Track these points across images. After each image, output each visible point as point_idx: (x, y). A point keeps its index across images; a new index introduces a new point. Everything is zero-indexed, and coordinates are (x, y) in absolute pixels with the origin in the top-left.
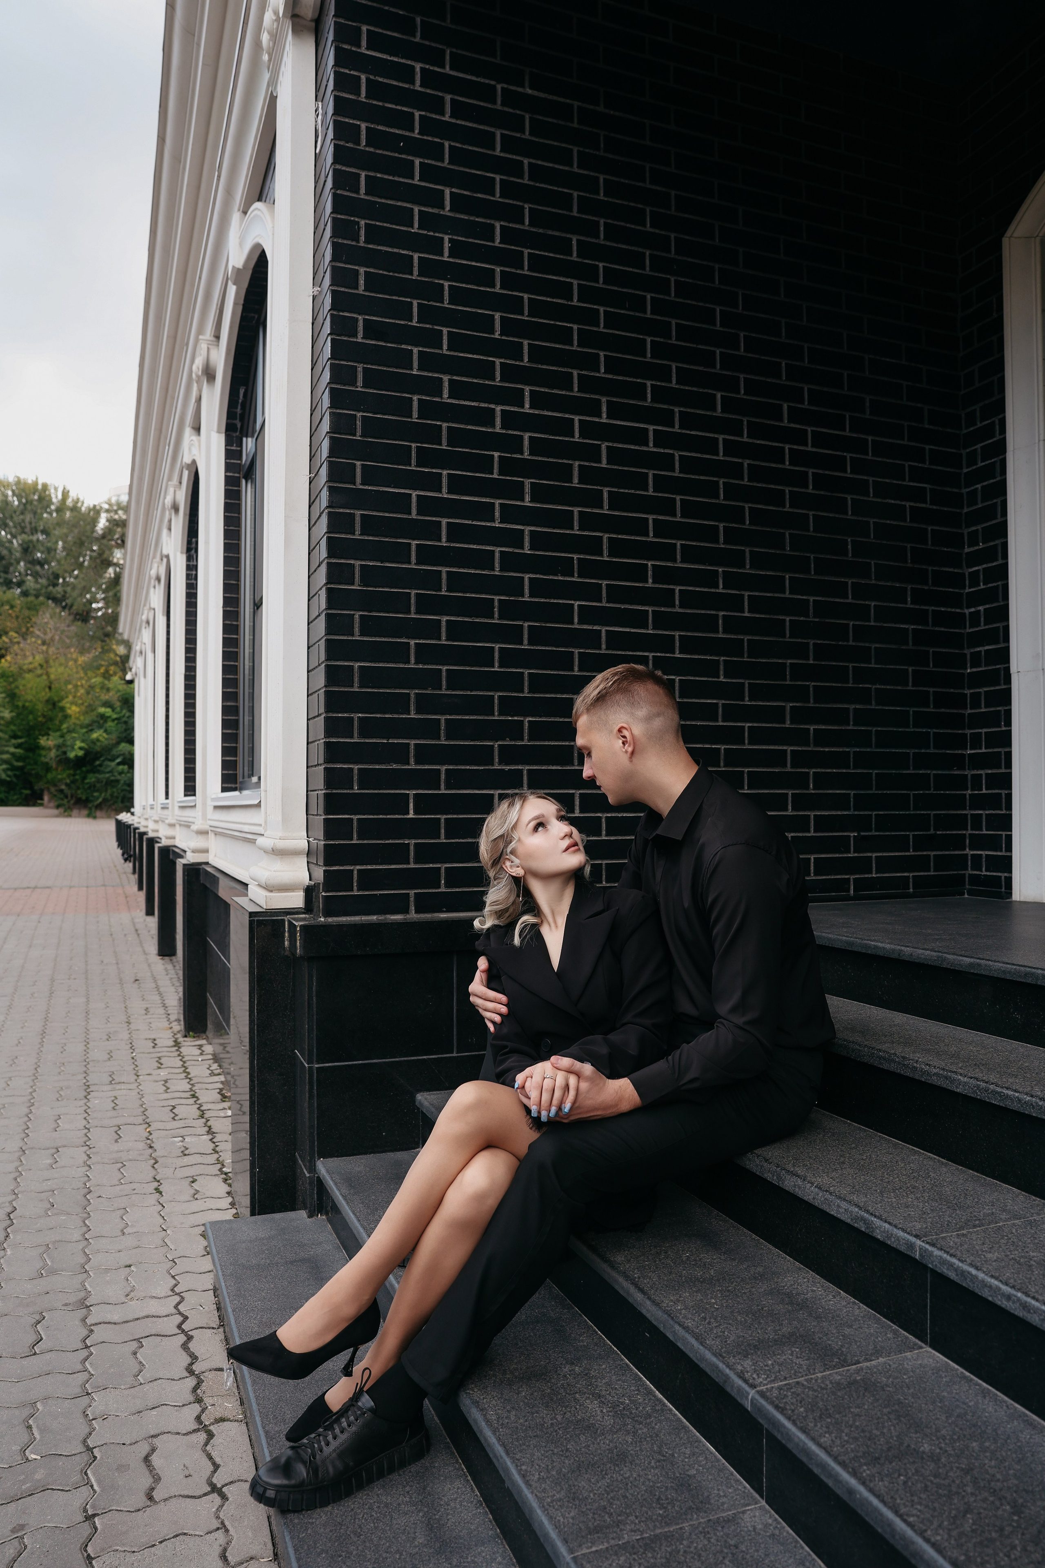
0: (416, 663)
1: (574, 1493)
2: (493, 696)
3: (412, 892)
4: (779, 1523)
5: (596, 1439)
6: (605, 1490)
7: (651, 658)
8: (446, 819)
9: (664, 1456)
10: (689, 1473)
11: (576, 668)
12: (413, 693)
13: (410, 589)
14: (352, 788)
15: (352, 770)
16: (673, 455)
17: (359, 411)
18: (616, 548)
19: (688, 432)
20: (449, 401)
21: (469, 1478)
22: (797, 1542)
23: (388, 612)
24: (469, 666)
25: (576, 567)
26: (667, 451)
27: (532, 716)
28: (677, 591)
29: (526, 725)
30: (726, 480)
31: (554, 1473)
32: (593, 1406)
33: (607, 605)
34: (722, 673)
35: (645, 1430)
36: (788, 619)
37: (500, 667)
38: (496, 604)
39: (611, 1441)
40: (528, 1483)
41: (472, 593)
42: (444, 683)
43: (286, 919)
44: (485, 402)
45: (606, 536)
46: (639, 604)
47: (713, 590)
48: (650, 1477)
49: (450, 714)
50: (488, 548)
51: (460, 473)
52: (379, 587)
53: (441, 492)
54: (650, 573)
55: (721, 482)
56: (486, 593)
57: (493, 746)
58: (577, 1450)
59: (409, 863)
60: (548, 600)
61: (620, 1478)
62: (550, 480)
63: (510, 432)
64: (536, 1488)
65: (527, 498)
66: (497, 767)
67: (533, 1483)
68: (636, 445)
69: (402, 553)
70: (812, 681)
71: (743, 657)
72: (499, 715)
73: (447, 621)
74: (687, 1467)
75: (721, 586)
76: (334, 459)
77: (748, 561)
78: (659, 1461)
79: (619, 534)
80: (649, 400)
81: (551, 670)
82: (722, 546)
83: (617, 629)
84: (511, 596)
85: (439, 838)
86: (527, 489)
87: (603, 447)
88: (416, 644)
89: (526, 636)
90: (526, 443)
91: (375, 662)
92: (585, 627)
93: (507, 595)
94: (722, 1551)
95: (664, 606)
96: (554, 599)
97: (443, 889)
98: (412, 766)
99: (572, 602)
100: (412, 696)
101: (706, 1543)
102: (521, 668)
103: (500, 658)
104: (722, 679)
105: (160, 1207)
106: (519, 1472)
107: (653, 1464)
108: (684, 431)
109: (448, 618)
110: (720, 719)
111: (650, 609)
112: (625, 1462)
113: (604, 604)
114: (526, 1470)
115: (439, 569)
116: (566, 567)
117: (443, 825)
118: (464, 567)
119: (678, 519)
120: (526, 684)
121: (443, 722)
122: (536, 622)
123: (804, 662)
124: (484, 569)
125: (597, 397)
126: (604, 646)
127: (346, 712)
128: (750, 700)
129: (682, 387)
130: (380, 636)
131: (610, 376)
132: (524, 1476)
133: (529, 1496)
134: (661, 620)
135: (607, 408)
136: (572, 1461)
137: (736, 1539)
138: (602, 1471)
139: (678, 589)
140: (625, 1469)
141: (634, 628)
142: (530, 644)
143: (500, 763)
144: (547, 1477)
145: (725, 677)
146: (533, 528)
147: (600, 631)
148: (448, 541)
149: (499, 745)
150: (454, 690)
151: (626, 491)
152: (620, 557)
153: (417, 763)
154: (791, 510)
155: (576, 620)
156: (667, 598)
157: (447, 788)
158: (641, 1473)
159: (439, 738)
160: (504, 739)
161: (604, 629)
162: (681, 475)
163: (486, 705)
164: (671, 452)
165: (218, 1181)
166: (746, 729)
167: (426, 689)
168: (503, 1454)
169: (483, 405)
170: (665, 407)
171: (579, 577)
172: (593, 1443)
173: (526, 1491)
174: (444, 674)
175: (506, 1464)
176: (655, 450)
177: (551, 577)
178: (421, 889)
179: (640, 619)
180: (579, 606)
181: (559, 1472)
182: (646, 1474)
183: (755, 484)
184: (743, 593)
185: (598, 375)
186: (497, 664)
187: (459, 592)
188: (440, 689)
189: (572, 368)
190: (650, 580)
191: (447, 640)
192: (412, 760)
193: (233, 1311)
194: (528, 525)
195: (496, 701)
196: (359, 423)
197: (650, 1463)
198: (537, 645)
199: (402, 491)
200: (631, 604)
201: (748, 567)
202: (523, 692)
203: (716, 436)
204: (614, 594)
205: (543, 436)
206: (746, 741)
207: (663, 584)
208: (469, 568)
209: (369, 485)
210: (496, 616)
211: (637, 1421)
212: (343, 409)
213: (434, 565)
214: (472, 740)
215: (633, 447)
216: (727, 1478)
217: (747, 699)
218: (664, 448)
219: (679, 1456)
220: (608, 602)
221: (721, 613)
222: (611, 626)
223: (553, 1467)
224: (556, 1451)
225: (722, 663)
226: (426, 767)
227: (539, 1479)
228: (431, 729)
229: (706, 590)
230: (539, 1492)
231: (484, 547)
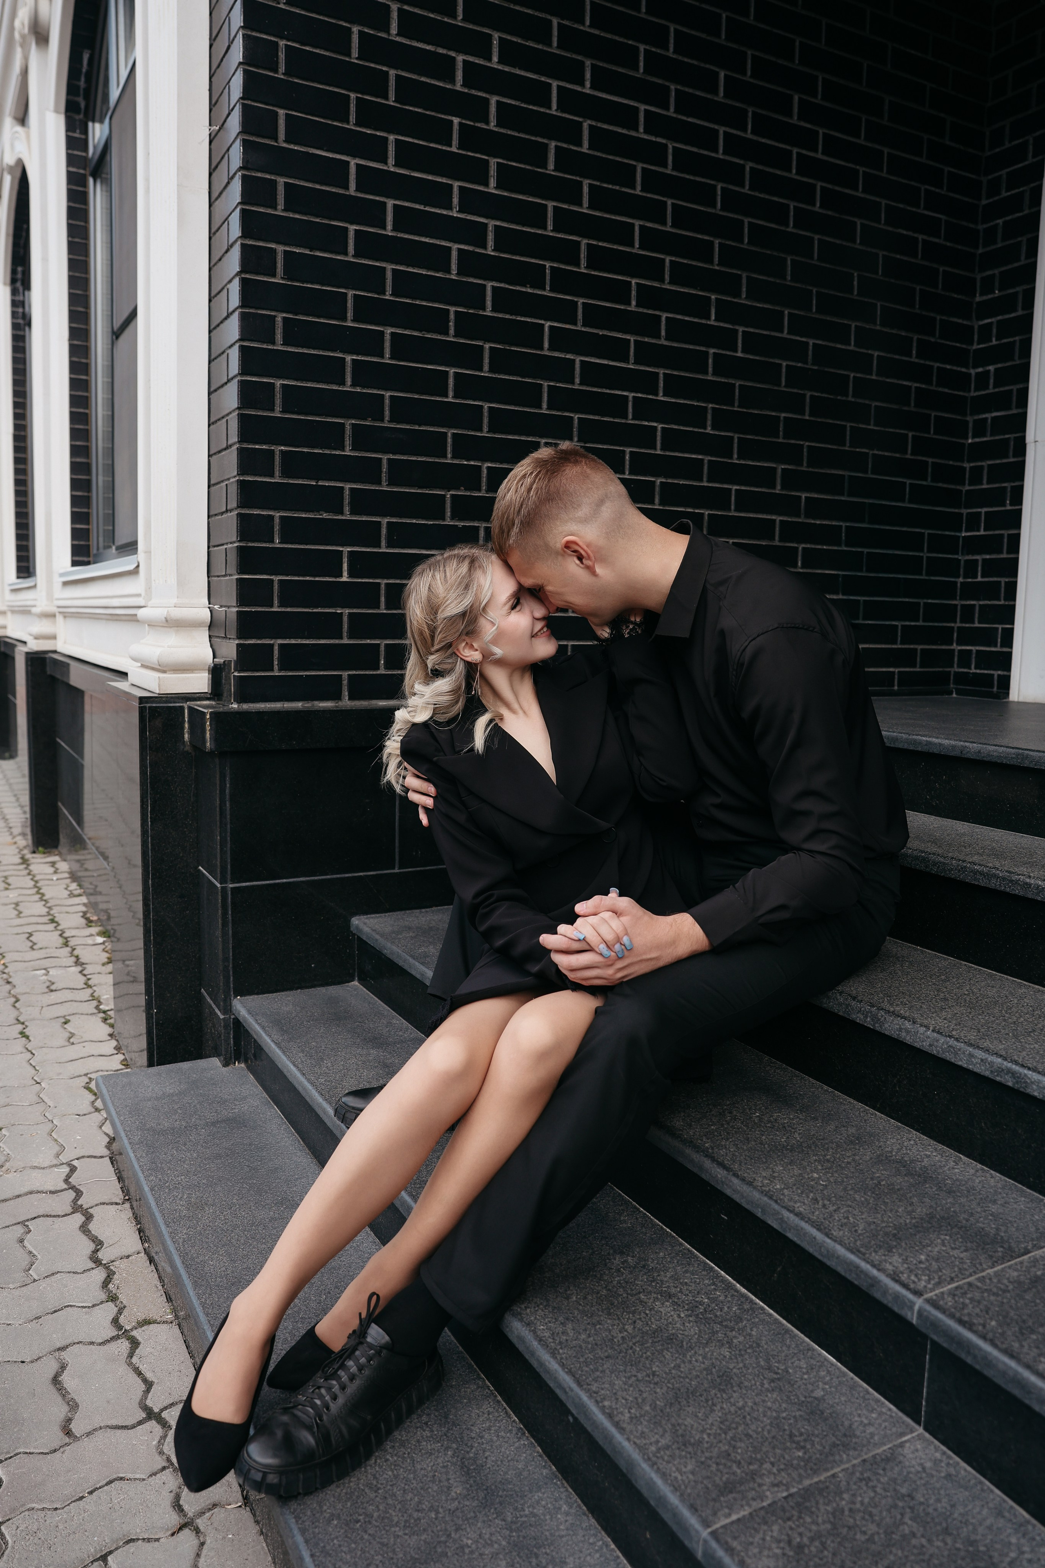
0: (354, 385)
1: (682, 1436)
2: (446, 434)
3: (345, 674)
4: (949, 1457)
5: (684, 1355)
6: (721, 1429)
7: (630, 399)
8: (387, 584)
9: (776, 1373)
10: (815, 1395)
11: (545, 405)
12: (349, 423)
13: (346, 288)
14: (272, 541)
15: (271, 518)
16: (666, 146)
17: (282, 38)
18: (596, 258)
19: (684, 118)
20: (398, 39)
21: (499, 1398)
22: (981, 1483)
23: (319, 317)
24: (417, 393)
25: (548, 278)
26: (659, 140)
27: (492, 461)
28: (663, 319)
29: (485, 472)
30: (725, 185)
31: (648, 1408)
32: (666, 1308)
33: (583, 329)
34: (709, 423)
35: (741, 1339)
36: (784, 364)
37: (455, 397)
38: (452, 316)
39: (705, 1357)
40: (617, 1425)
41: (422, 300)
42: (387, 413)
43: (185, 705)
44: (444, 47)
45: (585, 241)
46: (619, 331)
47: (704, 321)
48: (769, 1404)
49: (394, 453)
50: (444, 243)
51: (410, 140)
52: (307, 282)
53: (386, 163)
54: (634, 293)
55: (719, 187)
56: (440, 302)
57: (444, 496)
58: (666, 1373)
59: (341, 638)
60: (514, 317)
61: (733, 1409)
62: (520, 162)
63: (474, 92)
64: (631, 1431)
65: (493, 183)
66: (448, 522)
67: (625, 1425)
68: (623, 127)
69: (337, 239)
70: (806, 441)
71: (733, 406)
72: (453, 457)
73: (392, 334)
74: (810, 1387)
75: (713, 317)
76: (249, 102)
77: (744, 289)
78: (773, 1381)
79: (600, 240)
80: (641, 70)
81: (516, 405)
82: (717, 268)
83: (593, 360)
84: (471, 308)
85: (378, 608)
86: (493, 171)
87: (585, 125)
88: (353, 360)
89: (486, 361)
90: (493, 109)
91: (302, 380)
92: (556, 354)
93: (465, 307)
94: (895, 1506)
95: (648, 336)
96: (522, 316)
97: (382, 671)
98: (347, 516)
99: (542, 322)
100: (348, 428)
101: (872, 1494)
102: (480, 400)
103: (455, 385)
104: (709, 430)
105: (29, 1055)
106: (602, 1409)
107: (766, 1386)
108: (680, 117)
109: (393, 330)
110: (705, 479)
111: (632, 339)
112: (732, 1387)
113: (579, 327)
114: (610, 1407)
115: (383, 265)
116: (535, 277)
117: (383, 592)
118: (413, 266)
119: (668, 229)
120: (486, 420)
121: (385, 462)
122: (499, 343)
123: (799, 417)
124: (437, 271)
125: (580, 58)
126: (577, 380)
127: (265, 444)
128: (739, 458)
129: (680, 58)
130: (308, 347)
131: (597, 32)
132: (610, 1416)
133: (626, 1444)
134: (645, 354)
135: (592, 76)
136: (665, 1388)
137: (906, 1485)
138: (707, 1401)
139: (664, 315)
140: (735, 1395)
141: (613, 360)
142: (491, 370)
143: (452, 518)
144: (641, 1416)
145: (713, 429)
146: (498, 223)
147: (574, 361)
148: (394, 229)
149: (452, 496)
150: (398, 422)
151: (610, 186)
152: (600, 270)
153: (352, 513)
154: (795, 231)
155: (546, 345)
156: (650, 326)
157: (389, 546)
158: (757, 1400)
159: (379, 483)
160: (458, 489)
161: (578, 359)
162: (674, 173)
163: (436, 445)
164: (664, 141)
165: (97, 1019)
166: (733, 492)
167: (365, 419)
168: (574, 1386)
169: (441, 51)
170: (660, 81)
171: (551, 290)
172: (684, 1362)
173: (618, 1437)
174: (387, 401)
175: (580, 1399)
176: (646, 137)
177: (518, 288)
178: (356, 669)
179: (619, 350)
180: (551, 327)
181: (654, 1407)
182: (764, 1401)
183: (757, 194)
184: (737, 327)
185: (582, 28)
186: (451, 394)
187: (407, 297)
188: (382, 420)
189: (552, 15)
190: (634, 303)
191: (391, 358)
192: (347, 509)
193: (152, 1190)
194: (493, 218)
195: (449, 440)
196: (282, 56)
197: (762, 1385)
198: (499, 373)
199: (338, 156)
200: (611, 330)
201: (744, 296)
202: (481, 430)
203: (716, 127)
204: (592, 316)
205: (513, 102)
206: (733, 507)
207: (648, 308)
208: (420, 267)
209: (295, 144)
210: (452, 331)
211: (726, 1326)
212: (261, 32)
213: (377, 260)
214: (420, 487)
215: (620, 130)
216: (864, 1399)
217: (735, 456)
218: (656, 136)
219: (795, 1372)
220: (584, 325)
221: (712, 351)
222: (587, 356)
223: (644, 1400)
224: (640, 1376)
225: (710, 411)
226: (364, 518)
227: (631, 1418)
228: (370, 471)
229: (696, 320)
230: (635, 1437)
231: (438, 242)
